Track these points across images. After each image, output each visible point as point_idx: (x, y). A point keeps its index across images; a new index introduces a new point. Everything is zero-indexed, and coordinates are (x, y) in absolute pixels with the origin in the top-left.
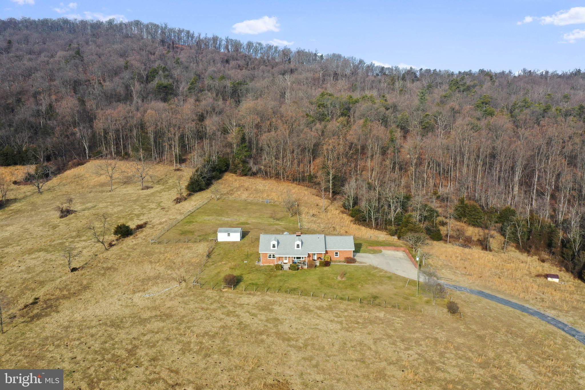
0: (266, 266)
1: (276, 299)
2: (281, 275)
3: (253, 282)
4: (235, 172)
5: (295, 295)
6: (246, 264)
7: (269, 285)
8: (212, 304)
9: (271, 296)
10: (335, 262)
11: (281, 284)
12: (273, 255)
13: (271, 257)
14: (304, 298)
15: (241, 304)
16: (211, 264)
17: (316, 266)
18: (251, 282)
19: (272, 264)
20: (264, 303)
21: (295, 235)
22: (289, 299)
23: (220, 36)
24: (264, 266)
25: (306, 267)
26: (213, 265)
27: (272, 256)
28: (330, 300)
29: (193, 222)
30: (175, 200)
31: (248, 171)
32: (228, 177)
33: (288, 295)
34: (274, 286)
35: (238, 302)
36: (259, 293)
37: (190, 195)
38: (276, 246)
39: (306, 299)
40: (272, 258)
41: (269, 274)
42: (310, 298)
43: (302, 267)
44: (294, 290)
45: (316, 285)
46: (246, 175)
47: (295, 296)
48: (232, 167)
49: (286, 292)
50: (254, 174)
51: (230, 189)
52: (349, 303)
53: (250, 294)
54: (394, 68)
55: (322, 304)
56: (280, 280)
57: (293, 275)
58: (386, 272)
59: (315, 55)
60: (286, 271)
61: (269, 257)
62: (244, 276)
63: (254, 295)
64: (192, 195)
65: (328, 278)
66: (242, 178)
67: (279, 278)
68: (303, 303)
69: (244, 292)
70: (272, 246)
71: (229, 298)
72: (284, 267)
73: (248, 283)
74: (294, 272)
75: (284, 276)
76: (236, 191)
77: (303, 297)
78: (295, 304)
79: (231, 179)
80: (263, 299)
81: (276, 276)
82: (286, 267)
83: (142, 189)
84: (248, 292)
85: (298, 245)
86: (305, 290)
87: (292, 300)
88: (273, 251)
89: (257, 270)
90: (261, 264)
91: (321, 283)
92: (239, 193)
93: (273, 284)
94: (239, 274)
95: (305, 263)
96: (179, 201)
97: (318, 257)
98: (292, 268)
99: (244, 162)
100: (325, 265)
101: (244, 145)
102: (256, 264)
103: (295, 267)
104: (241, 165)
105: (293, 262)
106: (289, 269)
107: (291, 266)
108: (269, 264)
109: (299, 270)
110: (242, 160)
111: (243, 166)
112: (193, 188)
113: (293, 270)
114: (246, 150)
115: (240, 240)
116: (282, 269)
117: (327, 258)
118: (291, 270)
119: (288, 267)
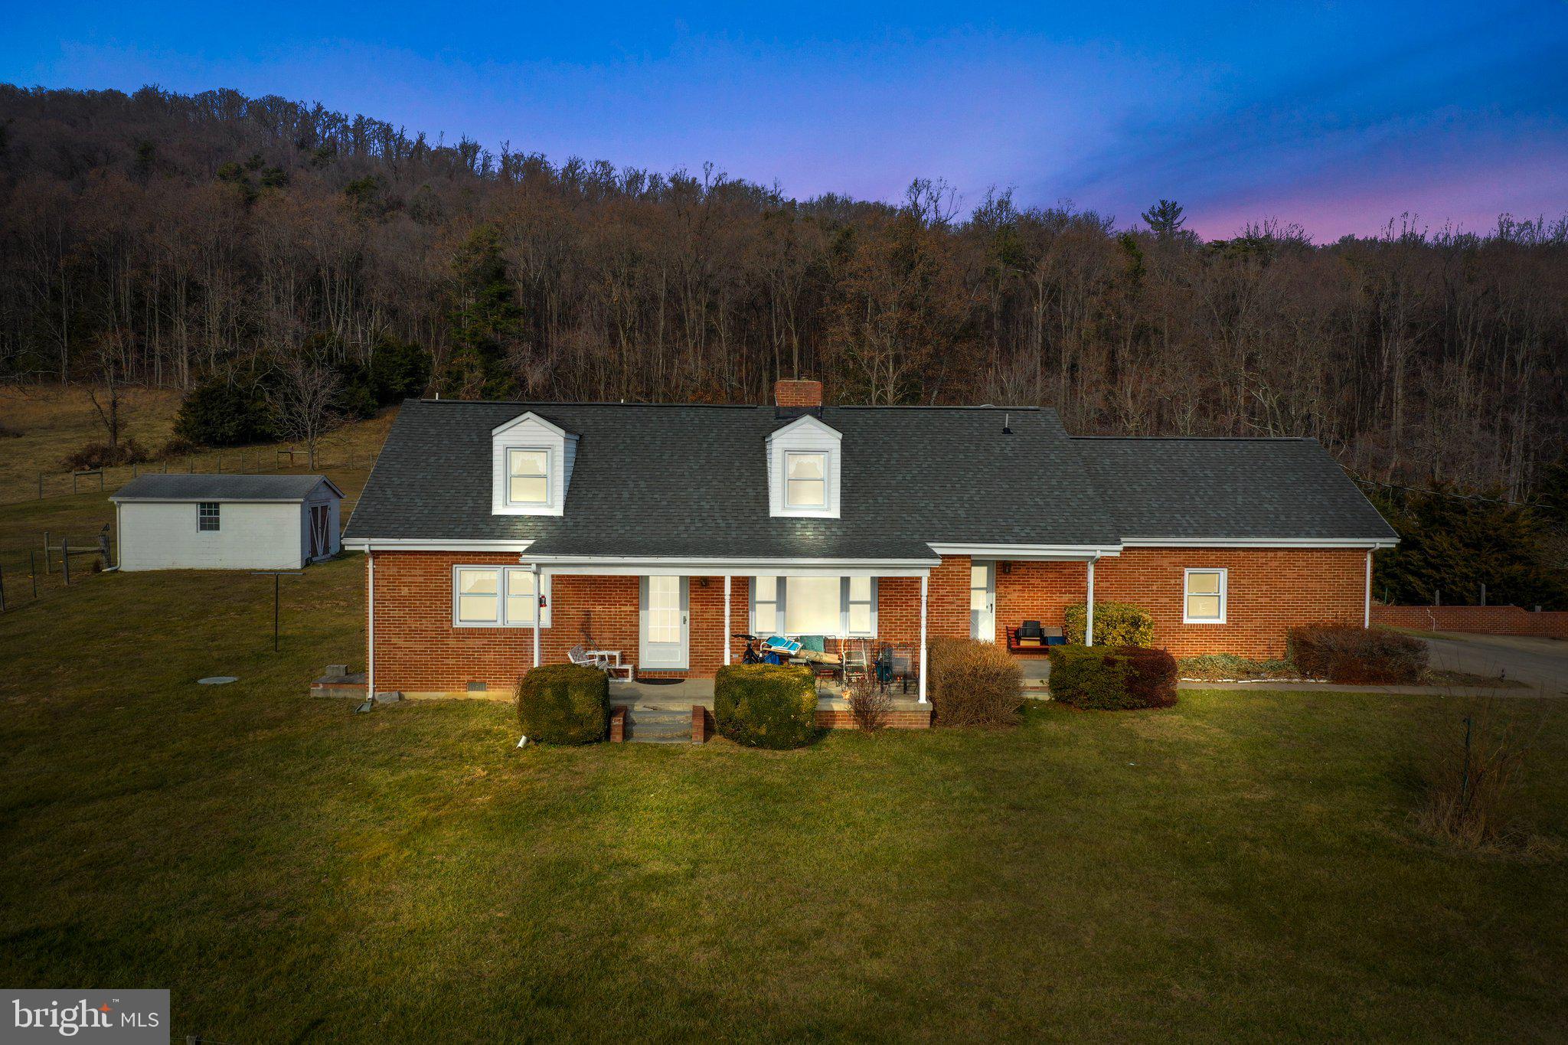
0: (420, 709)
6: (201, 701)
17: (1022, 709)
19: (497, 695)
21: (770, 410)
25: (909, 710)
30: (76, 457)
31: (510, 392)
38: (555, 474)
43: (862, 711)
48: (437, 381)
57: (761, 792)
60: (663, 755)
64: (198, 452)
70: (502, 476)
72: (639, 713)
74: (777, 766)
82: (668, 715)
85: (807, 470)
88: (512, 525)
90: (368, 691)
95: (901, 659)
96: (95, 459)
97: (1017, 620)
98: (740, 711)
99: (491, 351)
100: (1131, 683)
101: (496, 288)
102: (317, 691)
103: (779, 701)
104: (478, 373)
105: (750, 656)
106: (708, 730)
107: (726, 682)
108: (472, 685)
109: (829, 740)
110: (479, 339)
111: (488, 373)
112: (207, 423)
113: (762, 743)
114: (502, 310)
115: (298, 565)
116: (607, 734)
117: (1122, 629)
118: (733, 737)
119: (686, 706)
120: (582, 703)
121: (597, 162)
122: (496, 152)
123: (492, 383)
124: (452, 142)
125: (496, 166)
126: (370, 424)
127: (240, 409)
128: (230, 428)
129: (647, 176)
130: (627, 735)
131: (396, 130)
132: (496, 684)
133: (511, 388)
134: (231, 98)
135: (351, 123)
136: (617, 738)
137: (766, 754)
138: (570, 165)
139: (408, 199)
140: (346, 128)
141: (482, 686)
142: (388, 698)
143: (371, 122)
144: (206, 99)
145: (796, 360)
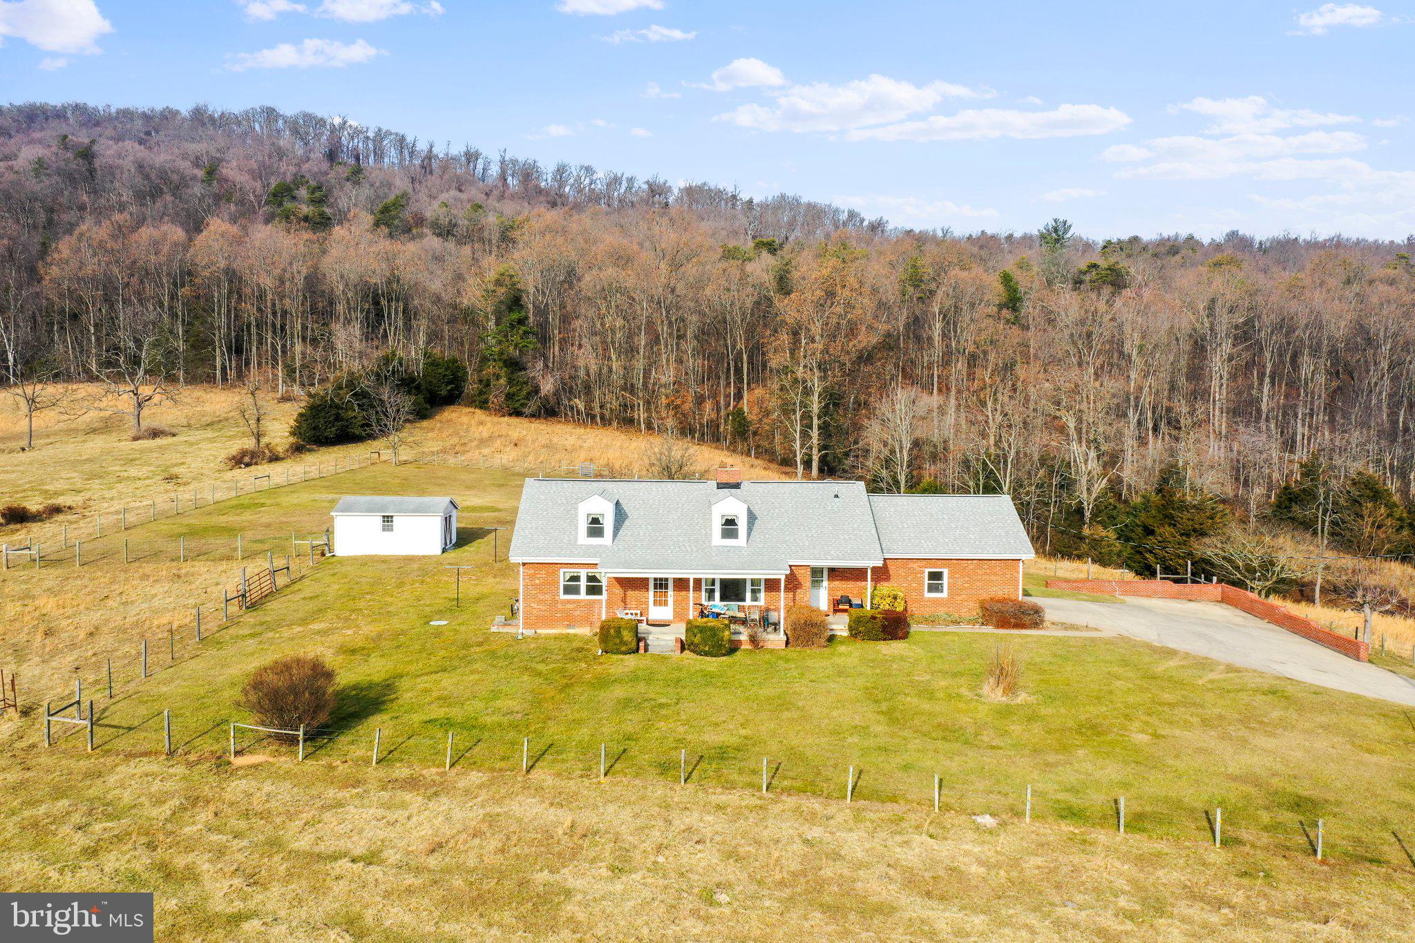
0: (547, 637)
1: (588, 819)
2: (634, 678)
3: (456, 713)
4: (483, 405)
5: (730, 786)
6: (438, 633)
7: (554, 731)
8: (91, 852)
9: (561, 800)
10: (931, 621)
11: (632, 722)
12: (591, 578)
13: (576, 590)
14: (797, 811)
15: (320, 857)
16: (247, 632)
17: (831, 639)
18: (438, 712)
19: (584, 631)
20: (494, 843)
21: (714, 484)
22: (692, 819)
23: (485, 152)
24: (536, 638)
25: (775, 640)
26: (253, 635)
27: (583, 583)
28: (987, 820)
29: (263, 505)
30: (234, 458)
31: (528, 397)
32: (454, 415)
33: (681, 793)
34: (584, 732)
35: (303, 843)
36: (475, 777)
37: (298, 449)
38: (608, 524)
39: (812, 818)
40: (583, 595)
41: (562, 671)
42: (842, 811)
43: (754, 640)
44: (722, 754)
45: (862, 730)
46: (517, 413)
47: (732, 798)
48: (471, 387)
49: (665, 768)
50: (549, 411)
51: (455, 440)
52: (1142, 843)
53: (412, 783)
54: (940, 234)
55: (943, 850)
56: (626, 703)
57: (706, 674)
58: (1230, 669)
59: (734, 197)
60: (663, 659)
61: (568, 590)
62: (404, 684)
63: (435, 790)
64: (310, 450)
65: (928, 693)
66: (506, 419)
67: (619, 692)
68: (798, 847)
69: (374, 773)
70: (583, 525)
71: (246, 815)
72: (651, 640)
73: (417, 718)
74: (713, 664)
75: (649, 680)
76: (478, 447)
77: (790, 801)
78: (732, 855)
79: (465, 419)
80: (491, 820)
81: (603, 682)
82: (664, 640)
83: (136, 439)
84: (401, 772)
85: (730, 522)
86: (795, 755)
87: (710, 824)
88: (588, 550)
89: (493, 654)
90: (520, 629)
91: (891, 716)
92: (486, 451)
93: (578, 722)
94: (377, 678)
95: (773, 617)
96: (247, 459)
97: (838, 595)
98: (696, 640)
99: (514, 366)
100: (884, 629)
101: (515, 316)
102: (494, 629)
103: (714, 635)
104: (503, 381)
105: (702, 614)
106: (683, 649)
107: (690, 628)
108: (568, 626)
109: (738, 653)
110: (505, 357)
111: (510, 381)
112: (314, 428)
113: (706, 654)
114: (521, 332)
115: (439, 552)
116: (637, 650)
117: (888, 600)
118: (693, 651)
119: (673, 637)
120: (627, 636)
121: (582, 167)
122: (495, 157)
123: (514, 389)
124: (457, 149)
125: (494, 170)
126: (425, 423)
127: (338, 418)
128: (331, 432)
129: (624, 178)
130: (646, 650)
131: (409, 139)
132: (581, 626)
133: (529, 394)
134: (270, 114)
135: (371, 134)
136: (642, 651)
137: (709, 659)
138: (558, 170)
139: (429, 214)
140: (368, 138)
141: (574, 627)
142: (529, 632)
143: (388, 133)
144: (248, 116)
145: (745, 377)
